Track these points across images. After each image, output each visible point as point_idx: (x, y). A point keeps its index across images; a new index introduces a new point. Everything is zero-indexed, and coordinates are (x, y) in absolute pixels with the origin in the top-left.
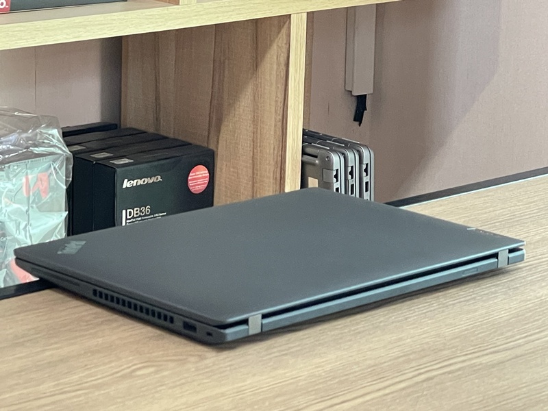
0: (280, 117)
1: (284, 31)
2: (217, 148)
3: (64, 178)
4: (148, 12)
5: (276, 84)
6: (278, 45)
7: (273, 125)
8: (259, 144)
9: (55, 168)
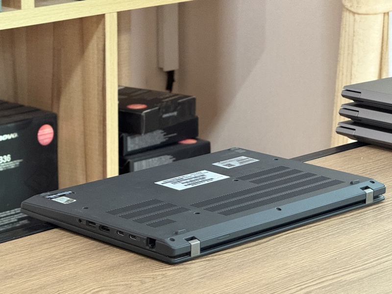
7: (97, 94)
8: (87, 109)
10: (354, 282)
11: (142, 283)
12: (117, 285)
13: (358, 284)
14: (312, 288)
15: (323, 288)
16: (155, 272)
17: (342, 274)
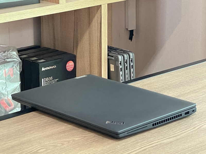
0: (99, 43)
1: (99, 11)
2: (77, 54)
3: (19, 69)
4: (47, 7)
5: (97, 31)
6: (97, 16)
7: (97, 46)
8: (92, 53)
9: (15, 66)
10: (168, 144)
11: (63, 144)
12: (50, 146)
13: (170, 145)
15: (152, 147)
16: (70, 138)
17: (162, 139)
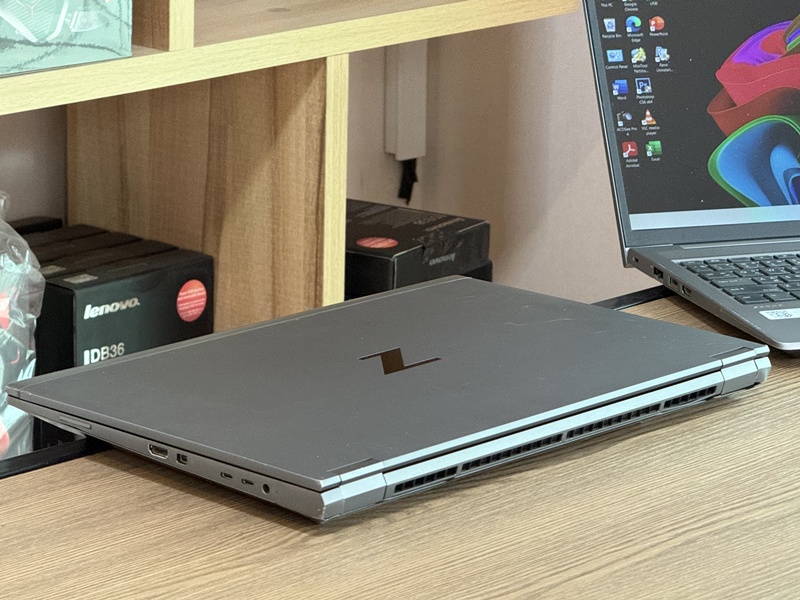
0: (312, 208)
1: (316, 82)
2: (217, 252)
5: (306, 159)
7: (303, 218)
8: (281, 249)
10: (770, 523)
13: (778, 528)
14: (695, 534)
